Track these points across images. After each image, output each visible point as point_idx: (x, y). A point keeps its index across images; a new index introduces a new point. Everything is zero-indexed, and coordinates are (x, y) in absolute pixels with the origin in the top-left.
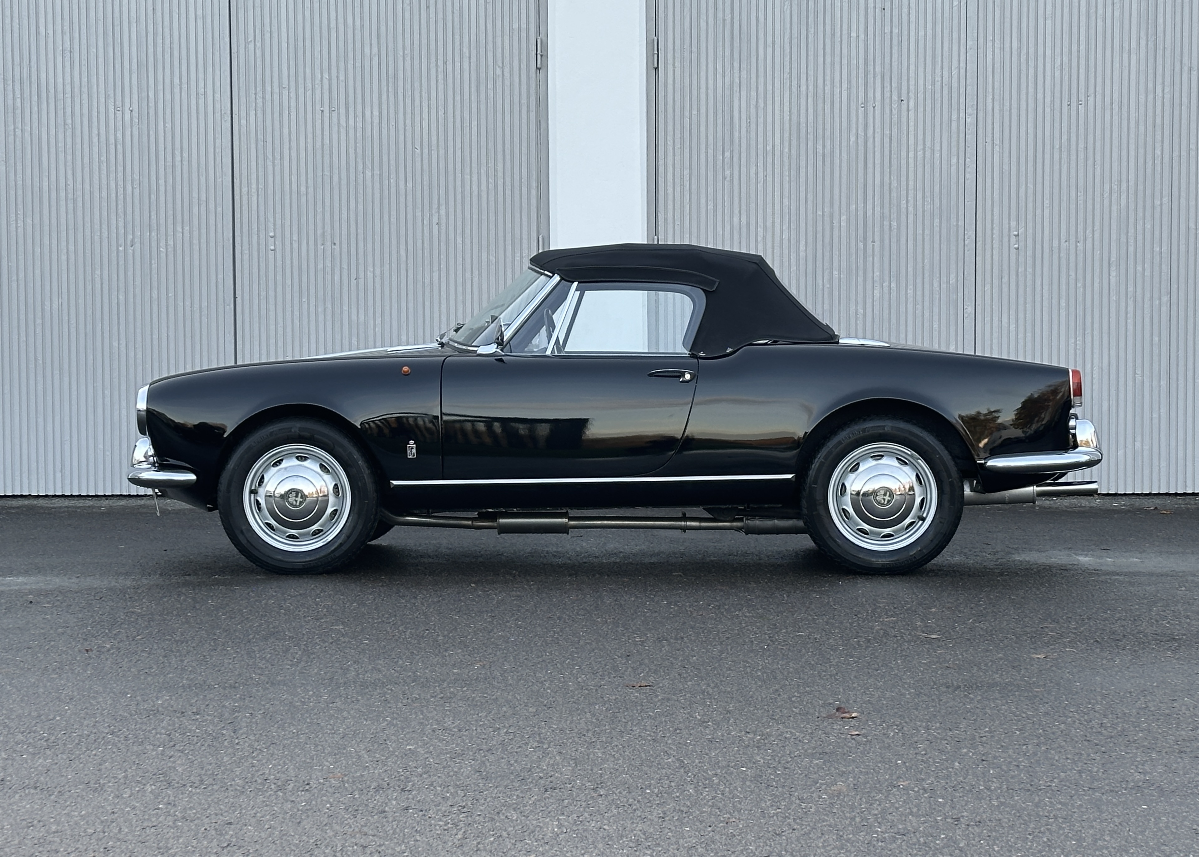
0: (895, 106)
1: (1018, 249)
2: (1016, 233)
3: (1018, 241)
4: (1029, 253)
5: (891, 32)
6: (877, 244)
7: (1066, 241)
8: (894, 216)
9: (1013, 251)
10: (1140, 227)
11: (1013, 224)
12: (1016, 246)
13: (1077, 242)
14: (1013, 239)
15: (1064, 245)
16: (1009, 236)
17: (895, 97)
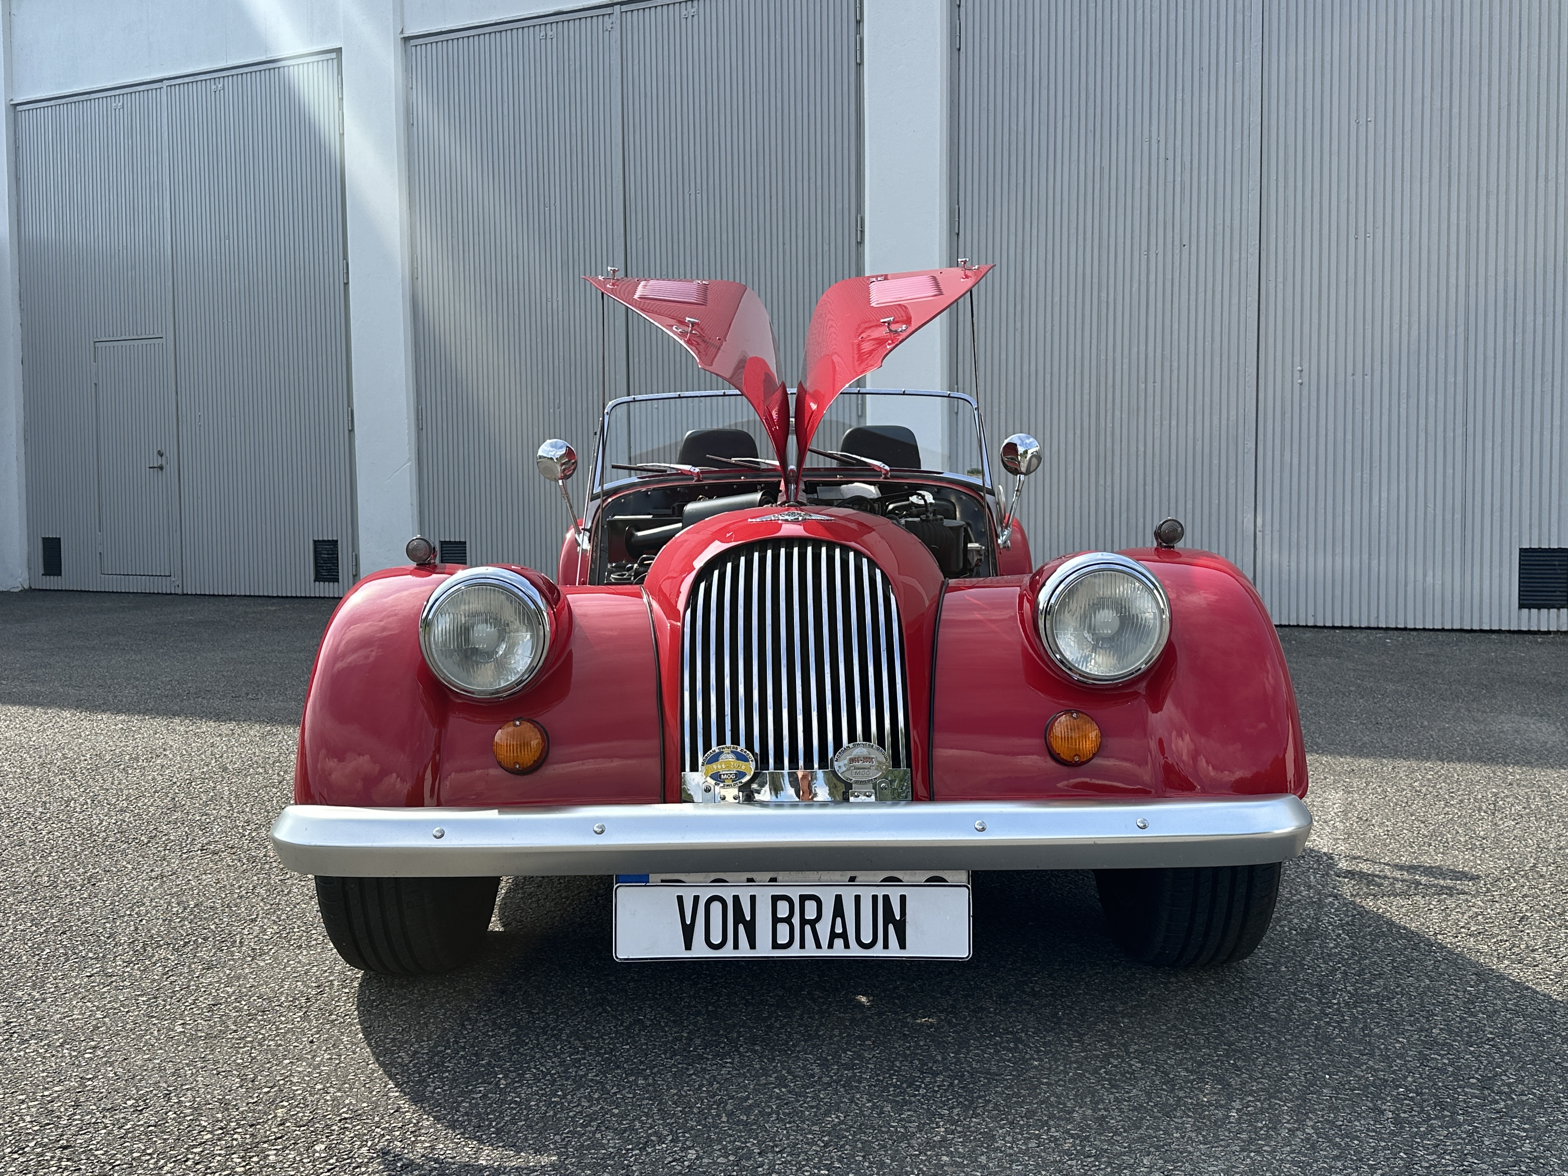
0: (1177, 251)
1: (1301, 384)
2: (1299, 368)
3: (1301, 378)
4: (1314, 388)
5: (1174, 181)
6: (1158, 385)
7: (1353, 375)
8: (1175, 357)
9: (1297, 387)
10: (1432, 359)
11: (1297, 359)
12: (1300, 381)
13: (1364, 375)
14: (1297, 374)
15: (1350, 379)
16: (1292, 371)
17: (1177, 242)
